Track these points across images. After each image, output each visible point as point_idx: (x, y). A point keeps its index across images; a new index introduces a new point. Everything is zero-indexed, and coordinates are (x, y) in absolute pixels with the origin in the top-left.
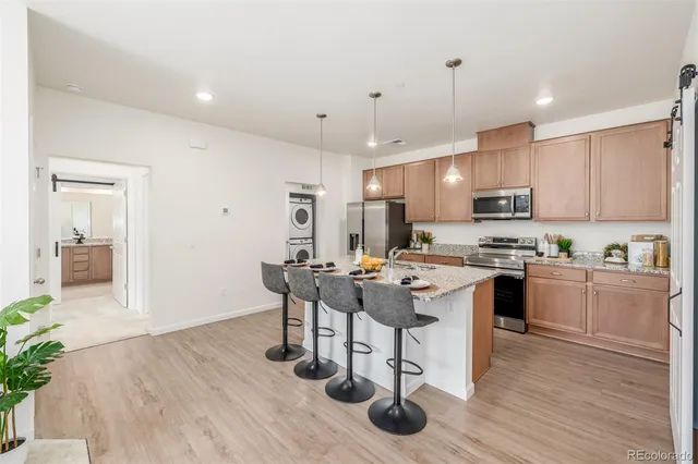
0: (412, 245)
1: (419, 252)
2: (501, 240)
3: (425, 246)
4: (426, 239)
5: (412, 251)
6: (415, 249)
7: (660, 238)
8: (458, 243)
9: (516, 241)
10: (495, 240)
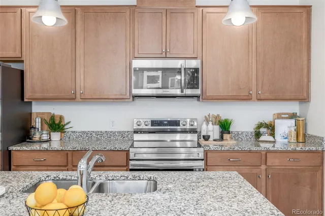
0: (37, 137)
1: (45, 146)
2: (160, 123)
3: (56, 136)
4: (56, 125)
5: (36, 147)
6: (41, 141)
7: (293, 116)
8: (104, 130)
9: (176, 123)
10: (154, 123)
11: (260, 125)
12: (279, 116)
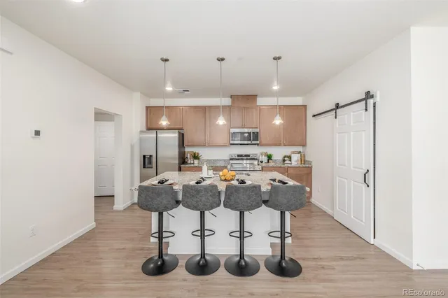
0: (189, 162)
1: (193, 165)
2: (241, 156)
3: (196, 161)
4: (196, 157)
6: (191, 164)
7: (300, 152)
9: (249, 156)
10: (238, 156)
11: (285, 157)
12: (293, 153)
